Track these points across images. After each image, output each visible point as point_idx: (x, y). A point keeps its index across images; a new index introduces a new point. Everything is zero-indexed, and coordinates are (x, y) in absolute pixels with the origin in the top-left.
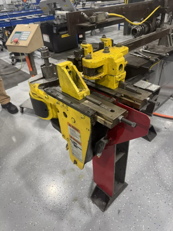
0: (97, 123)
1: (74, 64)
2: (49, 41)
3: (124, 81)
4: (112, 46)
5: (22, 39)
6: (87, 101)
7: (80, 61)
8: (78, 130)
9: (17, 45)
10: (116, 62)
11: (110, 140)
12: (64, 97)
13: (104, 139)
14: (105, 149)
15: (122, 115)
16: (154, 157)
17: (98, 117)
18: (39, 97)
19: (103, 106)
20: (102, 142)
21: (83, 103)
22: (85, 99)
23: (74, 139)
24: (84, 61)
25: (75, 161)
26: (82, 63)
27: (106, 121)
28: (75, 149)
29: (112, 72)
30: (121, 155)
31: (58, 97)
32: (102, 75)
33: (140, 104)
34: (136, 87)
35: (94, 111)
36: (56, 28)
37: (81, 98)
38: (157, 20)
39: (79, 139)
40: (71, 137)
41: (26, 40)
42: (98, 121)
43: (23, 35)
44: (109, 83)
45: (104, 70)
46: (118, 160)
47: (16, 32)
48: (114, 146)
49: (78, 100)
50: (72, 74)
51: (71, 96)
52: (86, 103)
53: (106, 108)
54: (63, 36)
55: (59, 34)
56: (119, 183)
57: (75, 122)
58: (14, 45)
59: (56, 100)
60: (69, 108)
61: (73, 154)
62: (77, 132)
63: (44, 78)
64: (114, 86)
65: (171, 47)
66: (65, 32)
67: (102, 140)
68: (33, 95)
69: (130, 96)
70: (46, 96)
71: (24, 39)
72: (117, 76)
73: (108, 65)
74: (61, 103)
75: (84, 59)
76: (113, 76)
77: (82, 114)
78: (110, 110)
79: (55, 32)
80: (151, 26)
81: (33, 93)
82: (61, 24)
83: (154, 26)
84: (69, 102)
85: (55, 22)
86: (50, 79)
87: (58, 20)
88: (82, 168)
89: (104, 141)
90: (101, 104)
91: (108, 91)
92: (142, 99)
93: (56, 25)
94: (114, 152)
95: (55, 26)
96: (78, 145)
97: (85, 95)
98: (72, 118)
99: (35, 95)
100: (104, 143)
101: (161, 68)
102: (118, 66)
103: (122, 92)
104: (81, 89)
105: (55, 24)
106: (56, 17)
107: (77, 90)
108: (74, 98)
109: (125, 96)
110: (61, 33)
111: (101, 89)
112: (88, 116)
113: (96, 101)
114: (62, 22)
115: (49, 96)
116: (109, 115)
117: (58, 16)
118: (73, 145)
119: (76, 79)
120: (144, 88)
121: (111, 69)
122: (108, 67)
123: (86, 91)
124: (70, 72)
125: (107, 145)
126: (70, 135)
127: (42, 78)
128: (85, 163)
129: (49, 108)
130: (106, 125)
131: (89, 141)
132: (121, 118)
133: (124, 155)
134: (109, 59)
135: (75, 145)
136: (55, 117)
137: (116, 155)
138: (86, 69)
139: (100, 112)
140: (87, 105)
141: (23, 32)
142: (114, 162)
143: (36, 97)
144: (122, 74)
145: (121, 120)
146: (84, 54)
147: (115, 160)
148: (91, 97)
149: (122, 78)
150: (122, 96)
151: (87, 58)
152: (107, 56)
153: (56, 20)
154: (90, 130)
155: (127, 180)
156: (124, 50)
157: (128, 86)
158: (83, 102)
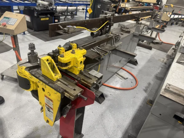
0: (65, 96)
1: (52, 58)
2: (30, 21)
3: (83, 70)
4: (77, 48)
5: (10, 23)
6: (59, 82)
7: (56, 57)
8: (51, 100)
9: (5, 27)
10: (78, 60)
11: (73, 106)
12: (44, 78)
13: (69, 105)
14: (69, 111)
15: (80, 92)
16: (102, 115)
17: (66, 93)
18: (24, 76)
19: (69, 86)
20: (67, 107)
21: (56, 84)
22: (58, 80)
23: (48, 106)
24: (59, 58)
25: (47, 120)
26: (57, 58)
27: (70, 96)
28: (48, 112)
29: (76, 65)
30: (80, 115)
31: (39, 78)
32: (70, 66)
33: (90, 85)
34: (89, 74)
35: (63, 89)
36: (37, 12)
37: (55, 80)
38: (107, 28)
39: (52, 107)
40: (46, 104)
41: (13, 25)
42: (66, 95)
43: (11, 21)
44: (74, 71)
45: (71, 64)
46: (77, 118)
47: (5, 17)
48: (75, 110)
49: (53, 81)
50: (50, 65)
51: (49, 78)
52: (59, 84)
53: (71, 87)
54: (42, 19)
55: (39, 17)
56: (78, 134)
57: (50, 95)
58: (2, 27)
59: (38, 80)
60: (47, 86)
61: (47, 115)
62: (50, 101)
63: (29, 62)
64: (77, 73)
65: (114, 46)
66: (44, 16)
67: (68, 106)
68: (20, 74)
69: (86, 80)
70: (31, 77)
71: (12, 24)
72: (79, 68)
73: (74, 61)
74: (41, 82)
75: (59, 57)
76: (77, 67)
77: (55, 91)
78: (73, 89)
79: (36, 15)
80: (103, 32)
81: (19, 72)
82: (41, 10)
83: (104, 32)
84: (47, 82)
85: (37, 8)
86: (34, 64)
87: (39, 7)
88: (52, 125)
89: (69, 107)
90: (68, 85)
91: (73, 76)
92: (92, 83)
93: (38, 11)
94: (75, 113)
95: (36, 11)
96: (51, 110)
97: (58, 79)
98: (48, 92)
99: (21, 74)
100: (68, 108)
101: (109, 57)
102: (80, 62)
103: (81, 77)
104: (56, 74)
105: (36, 9)
106: (37, 4)
107: (53, 74)
108: (50, 79)
109: (83, 80)
110: (40, 17)
111: (69, 74)
112: (60, 93)
113: (65, 83)
114: (42, 9)
115: (33, 76)
116: (72, 92)
117: (39, 4)
118: (47, 109)
119: (53, 67)
120: (94, 75)
121: (75, 64)
122: (74, 62)
123: (59, 75)
124: (49, 63)
125: (70, 109)
126: (45, 103)
127: (28, 62)
128: (55, 121)
129: (31, 83)
130: (70, 98)
131: (59, 108)
132: (79, 94)
133: (82, 115)
134: (74, 58)
135: (48, 110)
136: (35, 89)
137: (76, 115)
138: (60, 63)
139: (67, 90)
140: (59, 85)
141: (11, 18)
142: (74, 120)
143: (22, 75)
144: (82, 66)
145: (79, 95)
146: (59, 53)
147: (75, 118)
148: (62, 79)
149: (82, 68)
150: (81, 80)
151: (61, 57)
152: (73, 56)
153: (37, 7)
154: (60, 101)
155: (83, 132)
156: (84, 52)
157: (85, 74)
158: (56, 82)
